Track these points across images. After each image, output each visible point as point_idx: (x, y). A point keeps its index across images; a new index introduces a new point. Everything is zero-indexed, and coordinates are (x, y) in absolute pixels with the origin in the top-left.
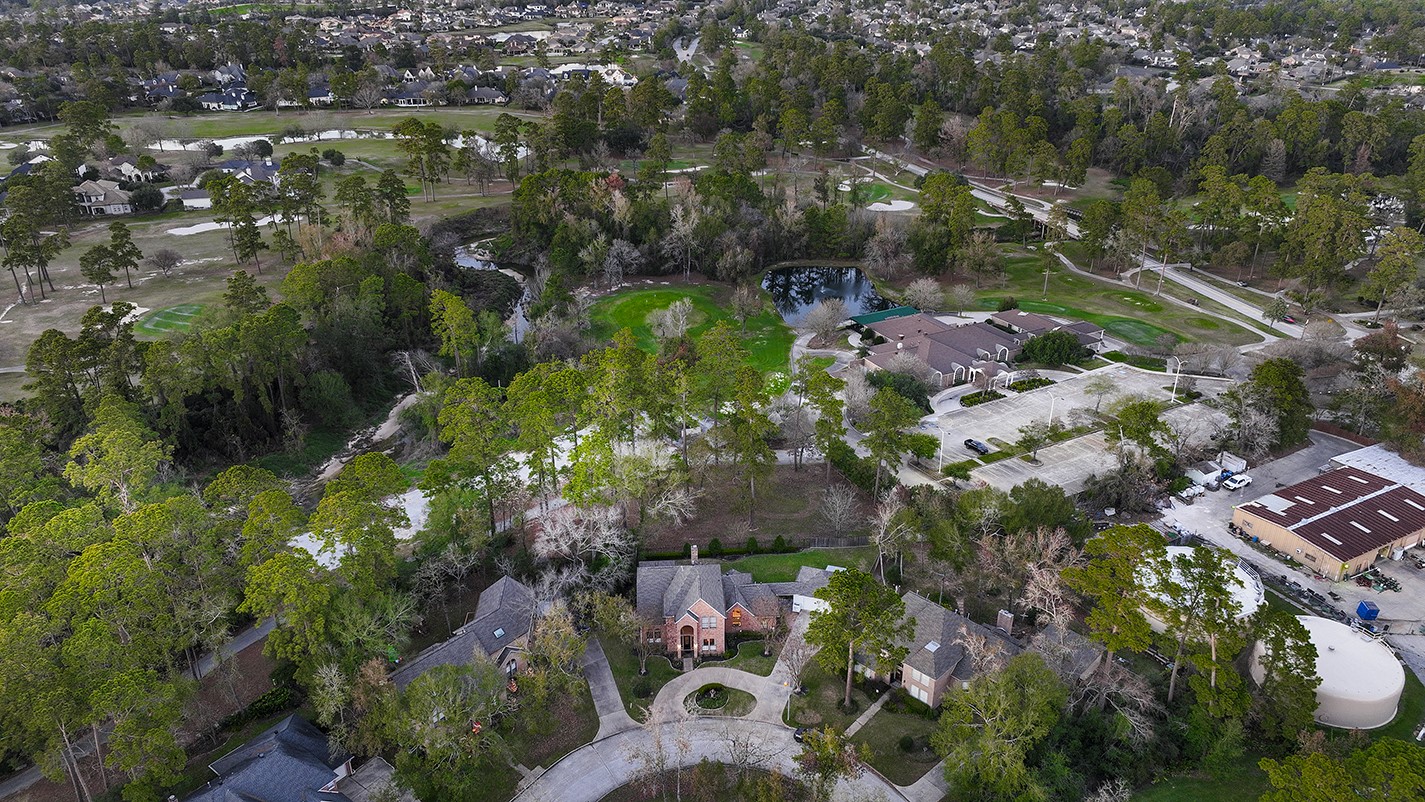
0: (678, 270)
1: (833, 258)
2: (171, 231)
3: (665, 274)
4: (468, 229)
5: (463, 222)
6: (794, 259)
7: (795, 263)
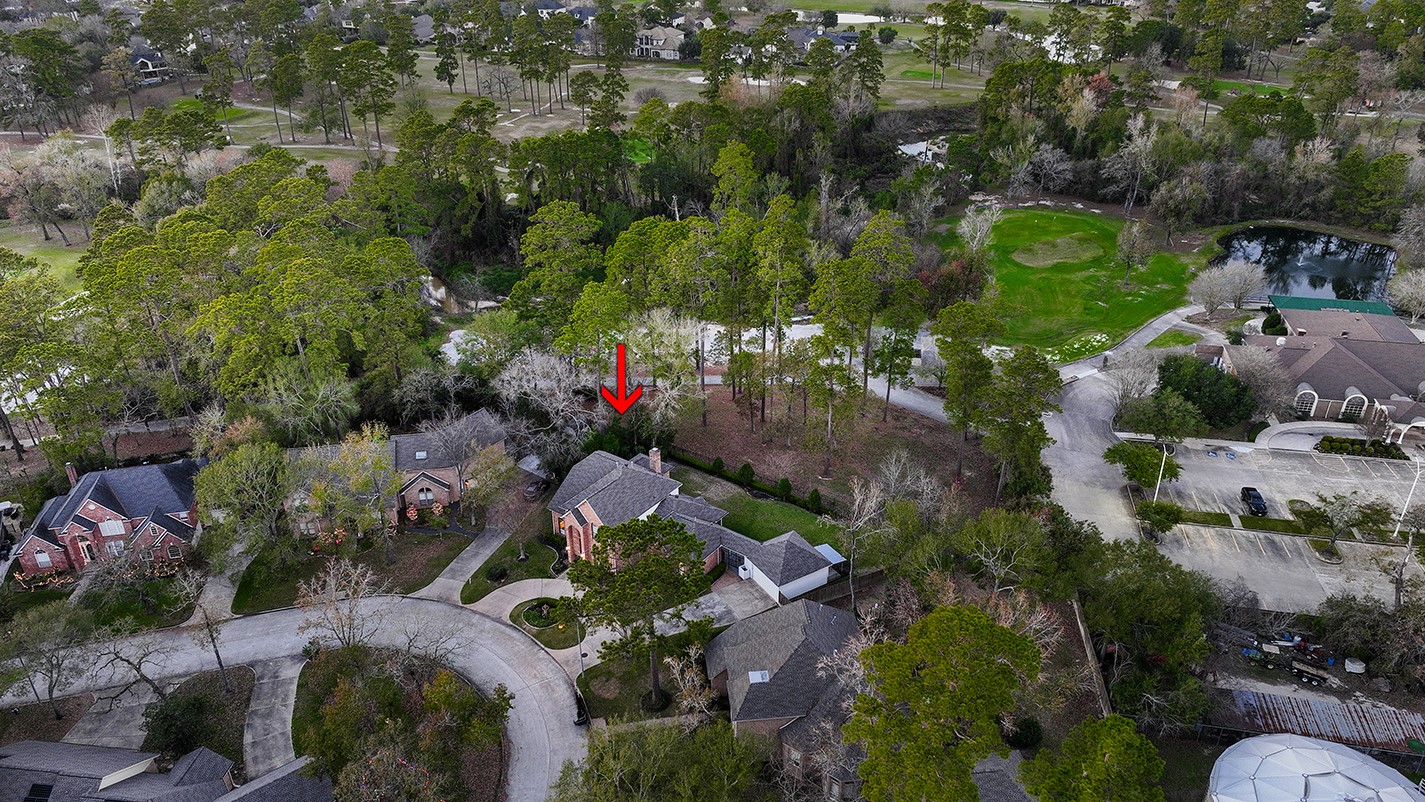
0: (1119, 199)
1: (1366, 228)
2: (690, 79)
3: (1103, 201)
4: (954, 121)
5: (950, 113)
6: (1302, 218)
7: (1302, 225)
